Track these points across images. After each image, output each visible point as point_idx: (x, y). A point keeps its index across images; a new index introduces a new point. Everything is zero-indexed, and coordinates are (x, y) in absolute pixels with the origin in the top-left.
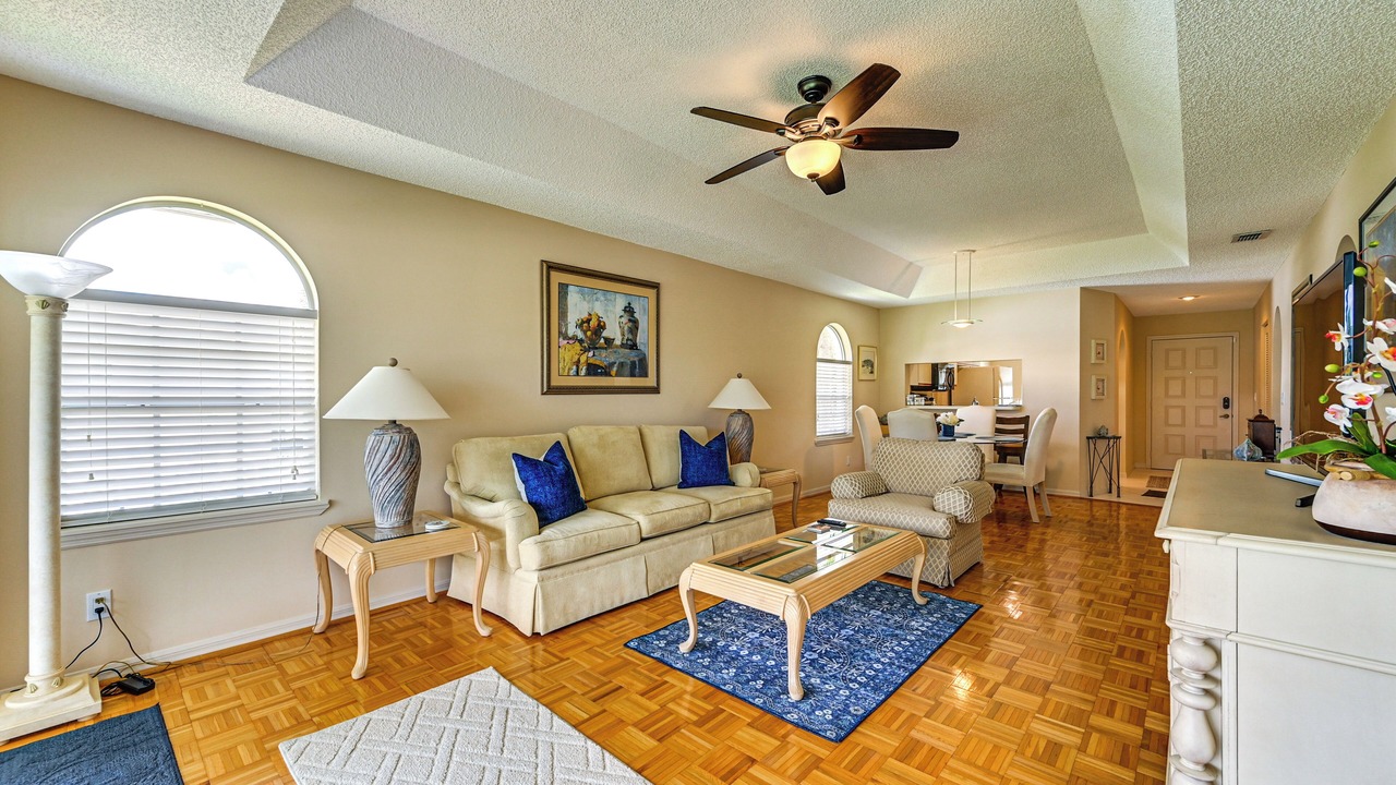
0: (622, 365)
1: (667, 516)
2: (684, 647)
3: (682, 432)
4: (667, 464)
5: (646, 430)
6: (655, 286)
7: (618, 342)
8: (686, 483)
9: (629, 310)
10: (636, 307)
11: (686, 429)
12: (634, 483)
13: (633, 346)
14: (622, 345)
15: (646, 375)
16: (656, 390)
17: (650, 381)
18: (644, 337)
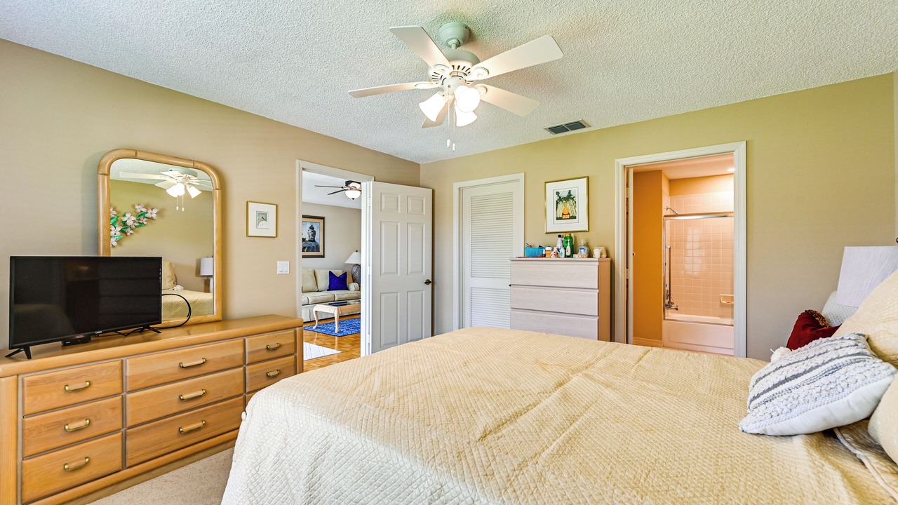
0: (309, 247)
1: (318, 298)
2: (314, 327)
3: (330, 272)
4: (324, 282)
5: (317, 271)
6: (323, 218)
7: (307, 239)
8: (330, 289)
9: (312, 228)
10: (314, 226)
11: (333, 271)
12: (311, 289)
13: (314, 241)
14: (309, 241)
15: (319, 251)
16: (323, 257)
17: (321, 253)
18: (318, 238)
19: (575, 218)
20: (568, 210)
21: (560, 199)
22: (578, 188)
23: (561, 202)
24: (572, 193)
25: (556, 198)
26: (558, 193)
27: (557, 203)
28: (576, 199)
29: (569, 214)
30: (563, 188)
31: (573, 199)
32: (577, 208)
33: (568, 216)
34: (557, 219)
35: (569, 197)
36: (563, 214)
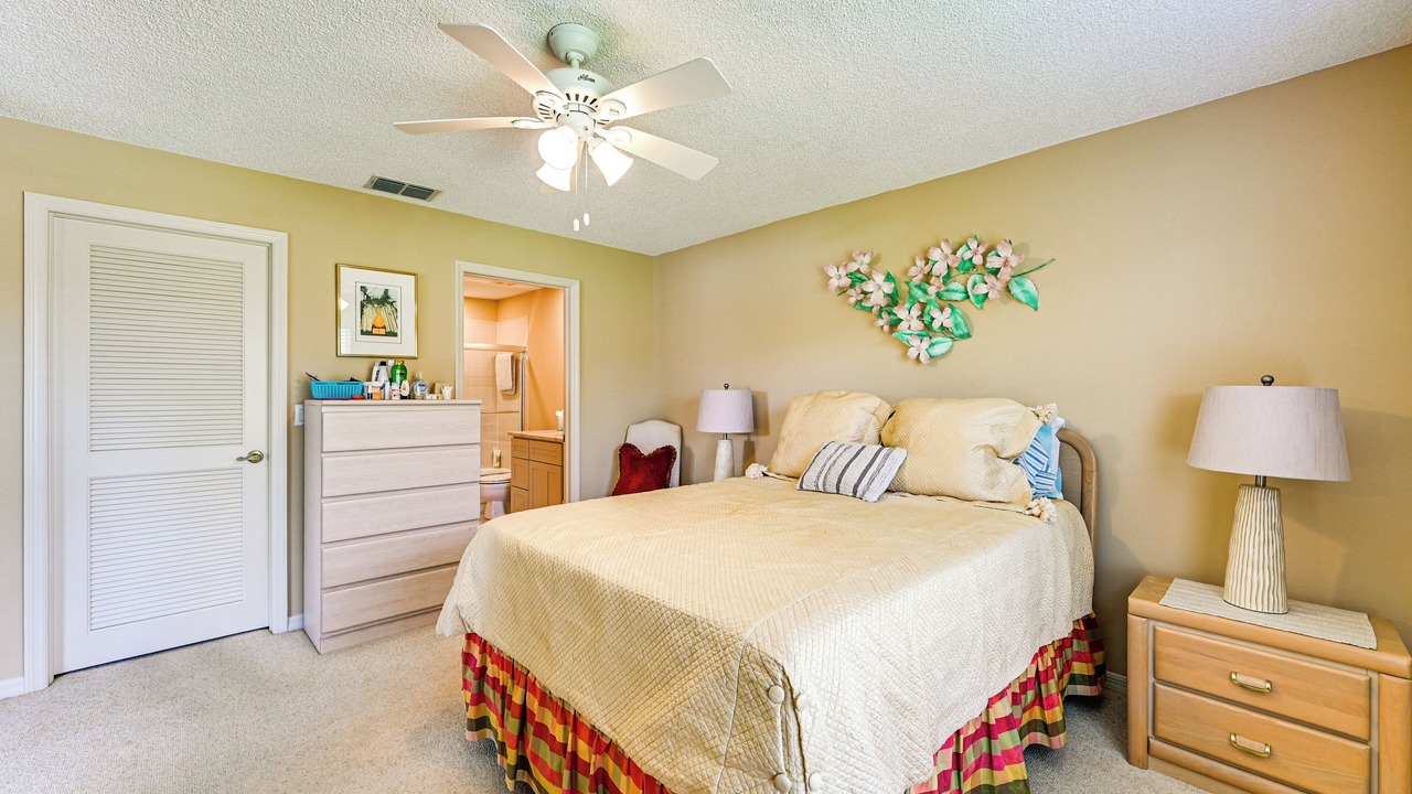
19: (395, 335)
20: (383, 320)
21: (368, 300)
22: (402, 288)
23: (370, 306)
24: (389, 294)
25: (361, 297)
26: (363, 289)
27: (362, 306)
28: (397, 305)
29: (384, 327)
30: (377, 283)
31: (391, 304)
32: (398, 320)
33: (383, 331)
34: (363, 333)
35: (385, 300)
36: (374, 326)
